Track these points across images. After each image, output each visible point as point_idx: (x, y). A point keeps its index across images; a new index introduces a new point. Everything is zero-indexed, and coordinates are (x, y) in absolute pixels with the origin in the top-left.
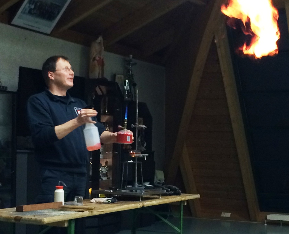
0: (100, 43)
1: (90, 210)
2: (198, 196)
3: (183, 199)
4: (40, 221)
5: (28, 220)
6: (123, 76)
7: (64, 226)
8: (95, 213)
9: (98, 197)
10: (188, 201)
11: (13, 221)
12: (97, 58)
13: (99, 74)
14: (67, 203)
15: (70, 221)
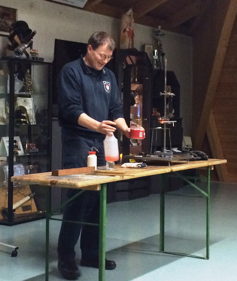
0: (130, 15)
1: (122, 174)
2: (225, 161)
3: (210, 164)
4: (75, 185)
5: (63, 184)
6: (152, 46)
7: (96, 190)
8: (126, 178)
9: (129, 162)
10: (214, 166)
11: (49, 185)
12: (128, 30)
13: (129, 45)
14: (99, 167)
15: (102, 185)
